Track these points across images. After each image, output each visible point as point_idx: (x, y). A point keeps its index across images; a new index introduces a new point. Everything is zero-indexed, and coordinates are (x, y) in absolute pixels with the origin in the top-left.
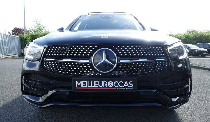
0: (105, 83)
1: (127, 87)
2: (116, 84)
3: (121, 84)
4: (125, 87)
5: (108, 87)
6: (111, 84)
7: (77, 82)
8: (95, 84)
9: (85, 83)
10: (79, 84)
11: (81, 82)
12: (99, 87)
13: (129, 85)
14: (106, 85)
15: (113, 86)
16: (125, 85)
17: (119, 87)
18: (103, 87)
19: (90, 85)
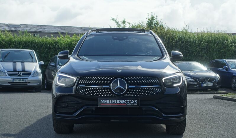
0: (119, 101)
1: (133, 103)
2: (127, 102)
3: (129, 102)
4: (132, 103)
5: (121, 103)
6: (123, 102)
7: (101, 100)
8: (113, 102)
9: (107, 101)
10: (103, 102)
11: (104, 100)
12: (115, 103)
13: (135, 102)
14: (120, 102)
15: (125, 103)
16: (132, 102)
17: (128, 103)
18: (118, 103)
19: (109, 102)
